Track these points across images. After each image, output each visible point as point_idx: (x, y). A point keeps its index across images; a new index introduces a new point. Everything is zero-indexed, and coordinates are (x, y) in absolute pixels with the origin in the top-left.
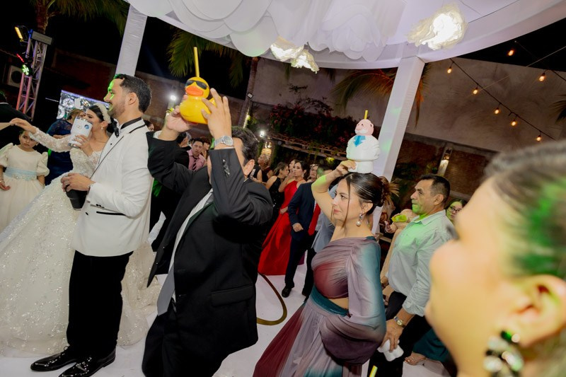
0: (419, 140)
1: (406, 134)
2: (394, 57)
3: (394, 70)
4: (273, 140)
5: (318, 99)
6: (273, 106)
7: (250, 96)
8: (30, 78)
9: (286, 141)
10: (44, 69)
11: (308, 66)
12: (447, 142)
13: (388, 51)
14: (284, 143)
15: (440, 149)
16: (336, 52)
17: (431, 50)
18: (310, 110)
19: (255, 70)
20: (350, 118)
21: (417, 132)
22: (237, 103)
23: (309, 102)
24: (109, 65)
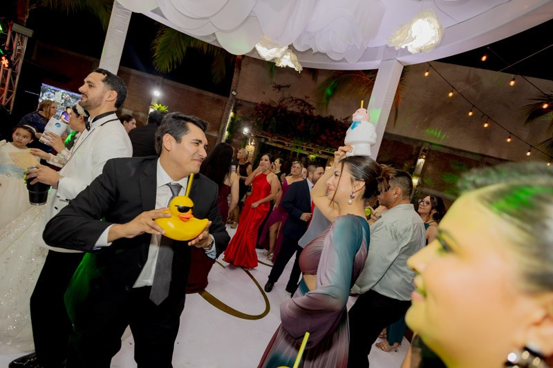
0: (397, 139)
1: (385, 134)
2: (374, 59)
3: (375, 72)
4: (257, 137)
5: (300, 97)
6: (256, 104)
7: (234, 93)
8: (10, 71)
9: (269, 139)
10: (24, 61)
11: (292, 66)
12: (423, 142)
13: (369, 53)
14: (267, 140)
15: (417, 148)
16: (319, 53)
17: (410, 54)
18: (293, 108)
19: (240, 69)
20: (332, 117)
21: (395, 132)
22: (220, 100)
23: (292, 100)
24: (92, 59)
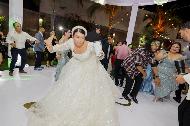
5: (75, 13)
12: (114, 29)
15: (112, 31)
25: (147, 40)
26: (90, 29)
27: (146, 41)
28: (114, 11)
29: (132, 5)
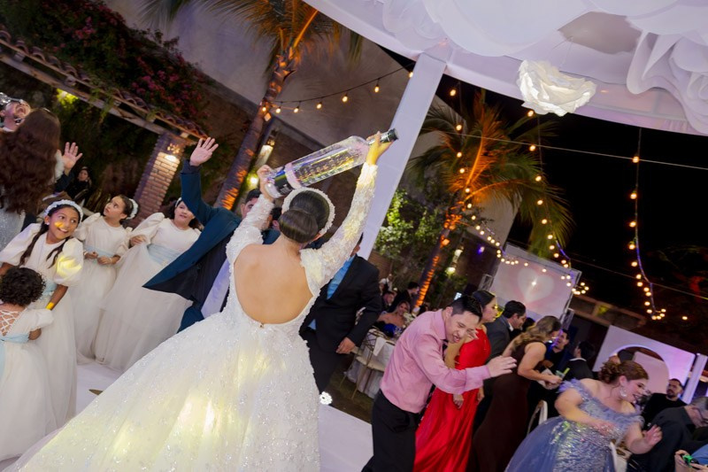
25: (407, 221)
26: (147, 79)
27: (404, 221)
28: (307, 36)
29: (418, 56)
